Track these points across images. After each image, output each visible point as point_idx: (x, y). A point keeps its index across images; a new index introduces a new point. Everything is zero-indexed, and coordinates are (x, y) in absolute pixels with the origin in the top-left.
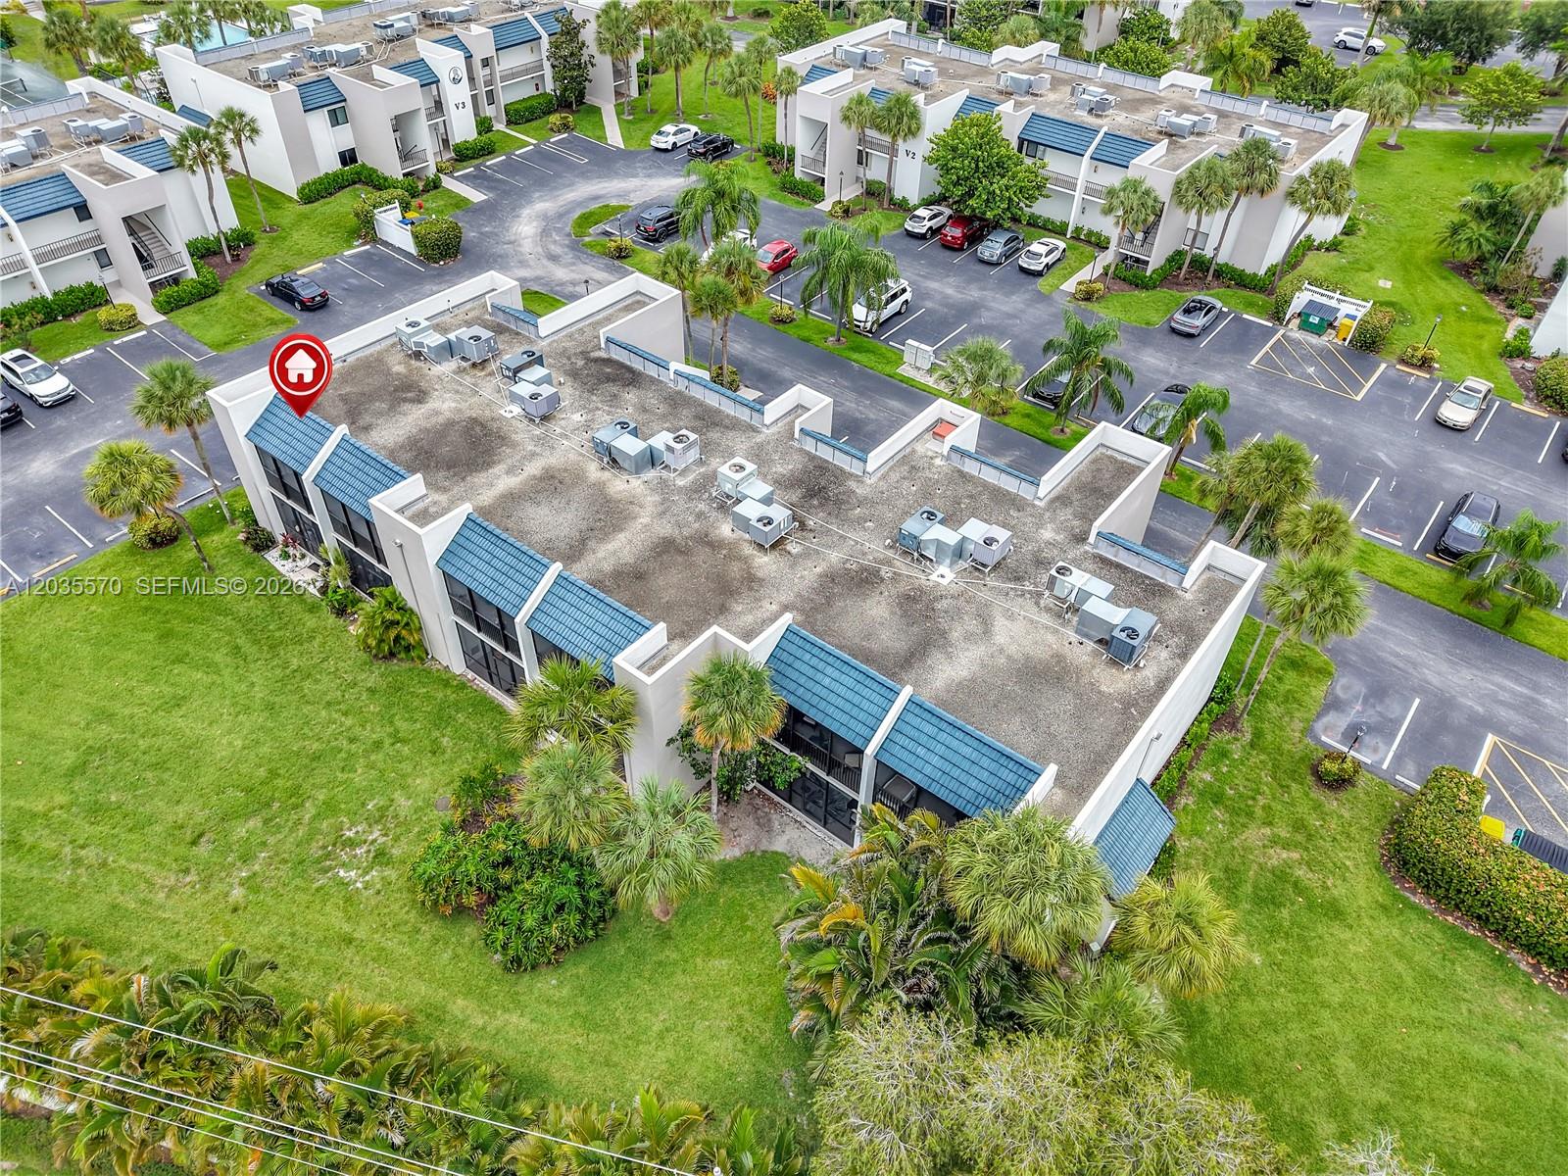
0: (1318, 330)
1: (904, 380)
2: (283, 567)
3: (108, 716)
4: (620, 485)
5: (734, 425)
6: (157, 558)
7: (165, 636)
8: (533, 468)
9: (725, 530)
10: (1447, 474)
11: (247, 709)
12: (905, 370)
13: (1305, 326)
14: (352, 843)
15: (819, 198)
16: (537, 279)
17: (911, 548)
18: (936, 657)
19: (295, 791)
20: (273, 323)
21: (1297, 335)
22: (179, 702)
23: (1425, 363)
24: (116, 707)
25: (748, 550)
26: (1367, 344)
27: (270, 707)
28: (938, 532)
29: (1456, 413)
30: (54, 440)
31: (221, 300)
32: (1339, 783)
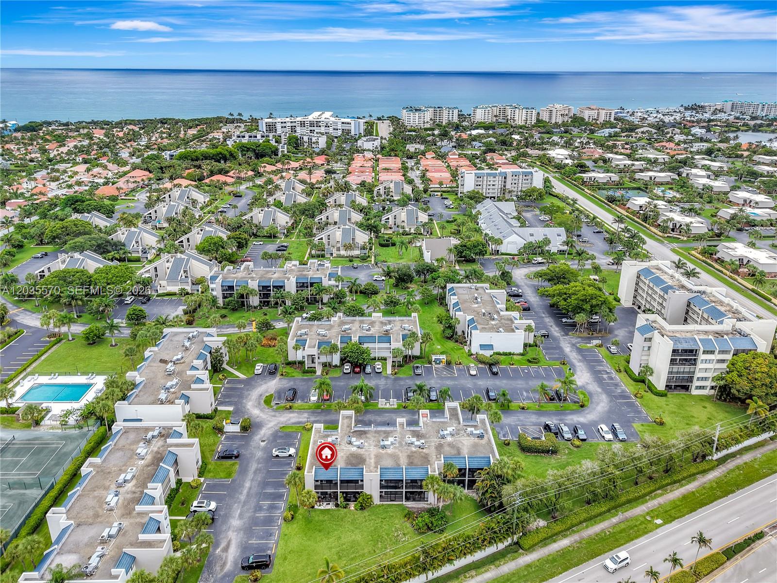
0: (439, 364)
1: (382, 408)
2: (322, 508)
3: (331, 548)
4: (389, 451)
5: (392, 432)
6: (295, 521)
7: (320, 531)
8: (373, 456)
9: (414, 449)
10: (480, 385)
11: (353, 531)
12: (380, 406)
13: (436, 364)
14: (398, 536)
15: (315, 372)
16: (278, 423)
17: (443, 437)
18: (461, 451)
19: (379, 536)
20: (233, 465)
21: (436, 366)
22: (340, 538)
23: (460, 364)
24: (329, 546)
25: (421, 450)
26: (449, 363)
27: (356, 528)
28: (445, 432)
29: (473, 372)
30: (227, 517)
31: (209, 467)
32: (508, 444)
